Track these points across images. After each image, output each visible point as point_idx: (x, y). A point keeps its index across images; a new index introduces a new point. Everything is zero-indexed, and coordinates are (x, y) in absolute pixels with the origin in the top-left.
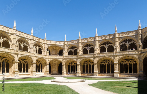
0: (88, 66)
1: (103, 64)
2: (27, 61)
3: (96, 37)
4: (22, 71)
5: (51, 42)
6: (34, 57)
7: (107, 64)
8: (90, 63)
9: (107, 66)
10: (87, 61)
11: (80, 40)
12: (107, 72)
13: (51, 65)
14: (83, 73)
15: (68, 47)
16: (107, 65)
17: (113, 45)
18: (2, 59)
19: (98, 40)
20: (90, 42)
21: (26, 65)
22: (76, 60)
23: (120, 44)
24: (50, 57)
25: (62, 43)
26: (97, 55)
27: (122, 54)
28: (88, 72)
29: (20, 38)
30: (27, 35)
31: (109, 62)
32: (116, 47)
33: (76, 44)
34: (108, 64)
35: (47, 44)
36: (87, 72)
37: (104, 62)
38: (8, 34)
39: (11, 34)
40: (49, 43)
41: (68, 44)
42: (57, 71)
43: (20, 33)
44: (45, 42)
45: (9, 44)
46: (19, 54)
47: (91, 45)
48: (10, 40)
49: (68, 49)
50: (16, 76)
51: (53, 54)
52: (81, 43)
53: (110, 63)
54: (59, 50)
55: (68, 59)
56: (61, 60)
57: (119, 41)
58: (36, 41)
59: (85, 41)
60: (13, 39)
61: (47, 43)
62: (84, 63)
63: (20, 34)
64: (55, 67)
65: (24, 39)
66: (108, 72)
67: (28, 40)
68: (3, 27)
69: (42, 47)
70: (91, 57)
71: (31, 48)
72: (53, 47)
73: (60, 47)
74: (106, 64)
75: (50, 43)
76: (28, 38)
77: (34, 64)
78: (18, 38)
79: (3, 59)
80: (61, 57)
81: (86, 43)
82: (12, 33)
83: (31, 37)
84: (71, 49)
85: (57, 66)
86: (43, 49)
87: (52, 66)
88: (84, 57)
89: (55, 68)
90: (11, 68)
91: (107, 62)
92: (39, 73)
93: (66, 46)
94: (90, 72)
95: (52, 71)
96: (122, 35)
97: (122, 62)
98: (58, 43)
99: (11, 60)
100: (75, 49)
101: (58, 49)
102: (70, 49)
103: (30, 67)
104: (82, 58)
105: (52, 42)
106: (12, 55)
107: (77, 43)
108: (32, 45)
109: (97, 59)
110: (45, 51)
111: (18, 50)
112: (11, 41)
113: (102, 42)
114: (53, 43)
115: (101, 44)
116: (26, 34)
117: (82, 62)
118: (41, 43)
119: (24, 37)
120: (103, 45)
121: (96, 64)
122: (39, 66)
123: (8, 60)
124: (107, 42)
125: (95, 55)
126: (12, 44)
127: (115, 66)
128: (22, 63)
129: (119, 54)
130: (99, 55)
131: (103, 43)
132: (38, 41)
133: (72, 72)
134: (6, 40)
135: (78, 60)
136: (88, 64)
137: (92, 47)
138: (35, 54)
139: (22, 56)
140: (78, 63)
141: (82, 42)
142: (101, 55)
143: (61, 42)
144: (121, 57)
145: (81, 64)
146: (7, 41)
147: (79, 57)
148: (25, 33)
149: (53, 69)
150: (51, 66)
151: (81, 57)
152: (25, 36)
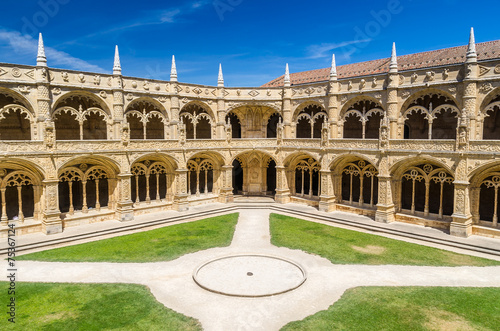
0: (361, 179)
1: (415, 177)
2: (162, 164)
3: (391, 77)
4: (148, 197)
5: (239, 94)
6: (179, 151)
7: (427, 179)
8: (368, 170)
9: (427, 188)
10: (356, 163)
11: (333, 85)
12: (426, 211)
13: (243, 165)
14: (342, 203)
15: (296, 107)
16: (427, 185)
17: (456, 110)
18: (84, 172)
19: (397, 89)
20: (367, 93)
21: (158, 176)
22: (317, 156)
23: (487, 108)
24: (236, 143)
25: (276, 94)
26: (389, 147)
27: (485, 152)
28: (361, 201)
29: (135, 98)
30: (157, 85)
31: (437, 175)
32: (464, 124)
33: (321, 97)
34: (432, 182)
35: (226, 101)
36: (356, 199)
37: (420, 174)
38: (98, 95)
39: (108, 92)
40: (232, 95)
41: (297, 96)
42: (262, 185)
43: (134, 82)
44: (219, 94)
45: (105, 123)
46: (131, 153)
47: (373, 104)
48: (106, 109)
49: (295, 114)
50: (127, 219)
51: (250, 127)
52: (337, 96)
53: (443, 180)
54: (270, 114)
55: (292, 149)
56: (272, 153)
57: (483, 96)
58: (189, 98)
59: (352, 91)
60: (114, 106)
61: (227, 98)
62: (347, 168)
63: (135, 87)
64: (256, 170)
65: (150, 99)
66: (433, 209)
67: (163, 99)
68: (81, 75)
69: (210, 113)
70: (369, 153)
71: (172, 125)
72: (247, 106)
73: (270, 108)
74: (423, 181)
75: (236, 97)
76: (160, 93)
77: (183, 173)
78: (129, 100)
79: (88, 171)
80: (272, 143)
81: (354, 97)
82: (110, 89)
83: (171, 89)
84: (304, 115)
85: (263, 167)
86: (213, 117)
87: (247, 167)
88: (345, 151)
89: (255, 175)
90: (112, 193)
91: (432, 173)
92: (202, 196)
93: (287, 103)
94: (367, 201)
95: (247, 185)
96: (495, 73)
97: (490, 178)
98: (262, 95)
99: (110, 171)
100: (317, 115)
101: (264, 111)
102: (302, 112)
103: (171, 181)
104: (337, 152)
105: (243, 92)
106: (112, 157)
107: (323, 94)
108: (176, 113)
109: (391, 160)
110: (218, 125)
111: (128, 140)
112: (108, 113)
113: (414, 96)
114: (245, 95)
115: (411, 102)
116: (153, 81)
117: (340, 165)
118: (207, 100)
119: (147, 95)
120: (419, 107)
121: (384, 179)
122: (202, 173)
123: (103, 172)
124: (435, 96)
125: (382, 145)
126: (111, 122)
127: (456, 196)
128: (147, 172)
129: (476, 150)
130: (397, 148)
131: (419, 100)
132: (195, 95)
133: (307, 192)
134: (95, 112)
135: (325, 156)
136: (359, 172)
137: (375, 111)
138: (183, 143)
139: (140, 156)
140: (325, 168)
141: (341, 93)
142: (406, 148)
143: (272, 92)
144: (482, 162)
145: (336, 171)
146: (98, 113)
147: (329, 146)
148: (150, 81)
149: (248, 178)
150: (244, 170)
151: (335, 148)
152: (152, 88)
